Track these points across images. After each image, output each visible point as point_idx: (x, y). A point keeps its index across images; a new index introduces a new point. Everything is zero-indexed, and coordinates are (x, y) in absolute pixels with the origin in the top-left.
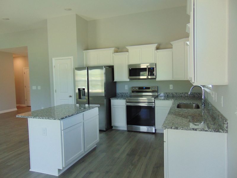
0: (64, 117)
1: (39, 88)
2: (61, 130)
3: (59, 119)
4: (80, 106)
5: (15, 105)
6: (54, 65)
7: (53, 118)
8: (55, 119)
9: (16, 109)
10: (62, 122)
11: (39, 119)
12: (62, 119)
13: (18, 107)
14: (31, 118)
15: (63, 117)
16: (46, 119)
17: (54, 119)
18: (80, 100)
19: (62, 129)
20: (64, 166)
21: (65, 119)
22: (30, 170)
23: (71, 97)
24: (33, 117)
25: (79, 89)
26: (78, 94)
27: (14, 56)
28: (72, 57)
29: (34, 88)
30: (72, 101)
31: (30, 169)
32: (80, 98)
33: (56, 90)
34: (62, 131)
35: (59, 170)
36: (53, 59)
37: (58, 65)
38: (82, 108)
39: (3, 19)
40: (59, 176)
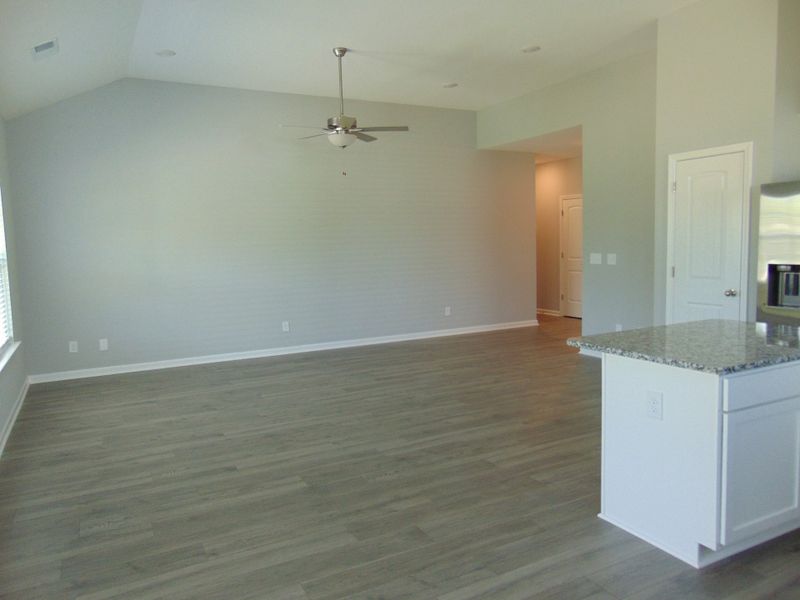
0: (737, 368)
1: (612, 259)
2: (721, 412)
3: (717, 372)
4: (772, 334)
5: (534, 309)
6: (671, 180)
7: (694, 365)
8: (701, 369)
9: (534, 323)
10: (726, 381)
11: (641, 361)
12: (730, 370)
13: (540, 317)
14: (615, 353)
15: (730, 366)
16: (665, 362)
17: (699, 369)
18: (774, 310)
19: (726, 409)
20: (723, 542)
21: (739, 373)
22: (599, 515)
23: (732, 294)
24: (620, 351)
25: (773, 269)
26: (766, 288)
27: (537, 162)
28: (748, 146)
29: (596, 259)
30: (737, 311)
31: (599, 512)
32: (774, 300)
33: (673, 269)
34: (726, 416)
35: (703, 550)
36: (672, 159)
37: (689, 178)
38: (781, 343)
39: (525, 51)
40: (701, 569)
